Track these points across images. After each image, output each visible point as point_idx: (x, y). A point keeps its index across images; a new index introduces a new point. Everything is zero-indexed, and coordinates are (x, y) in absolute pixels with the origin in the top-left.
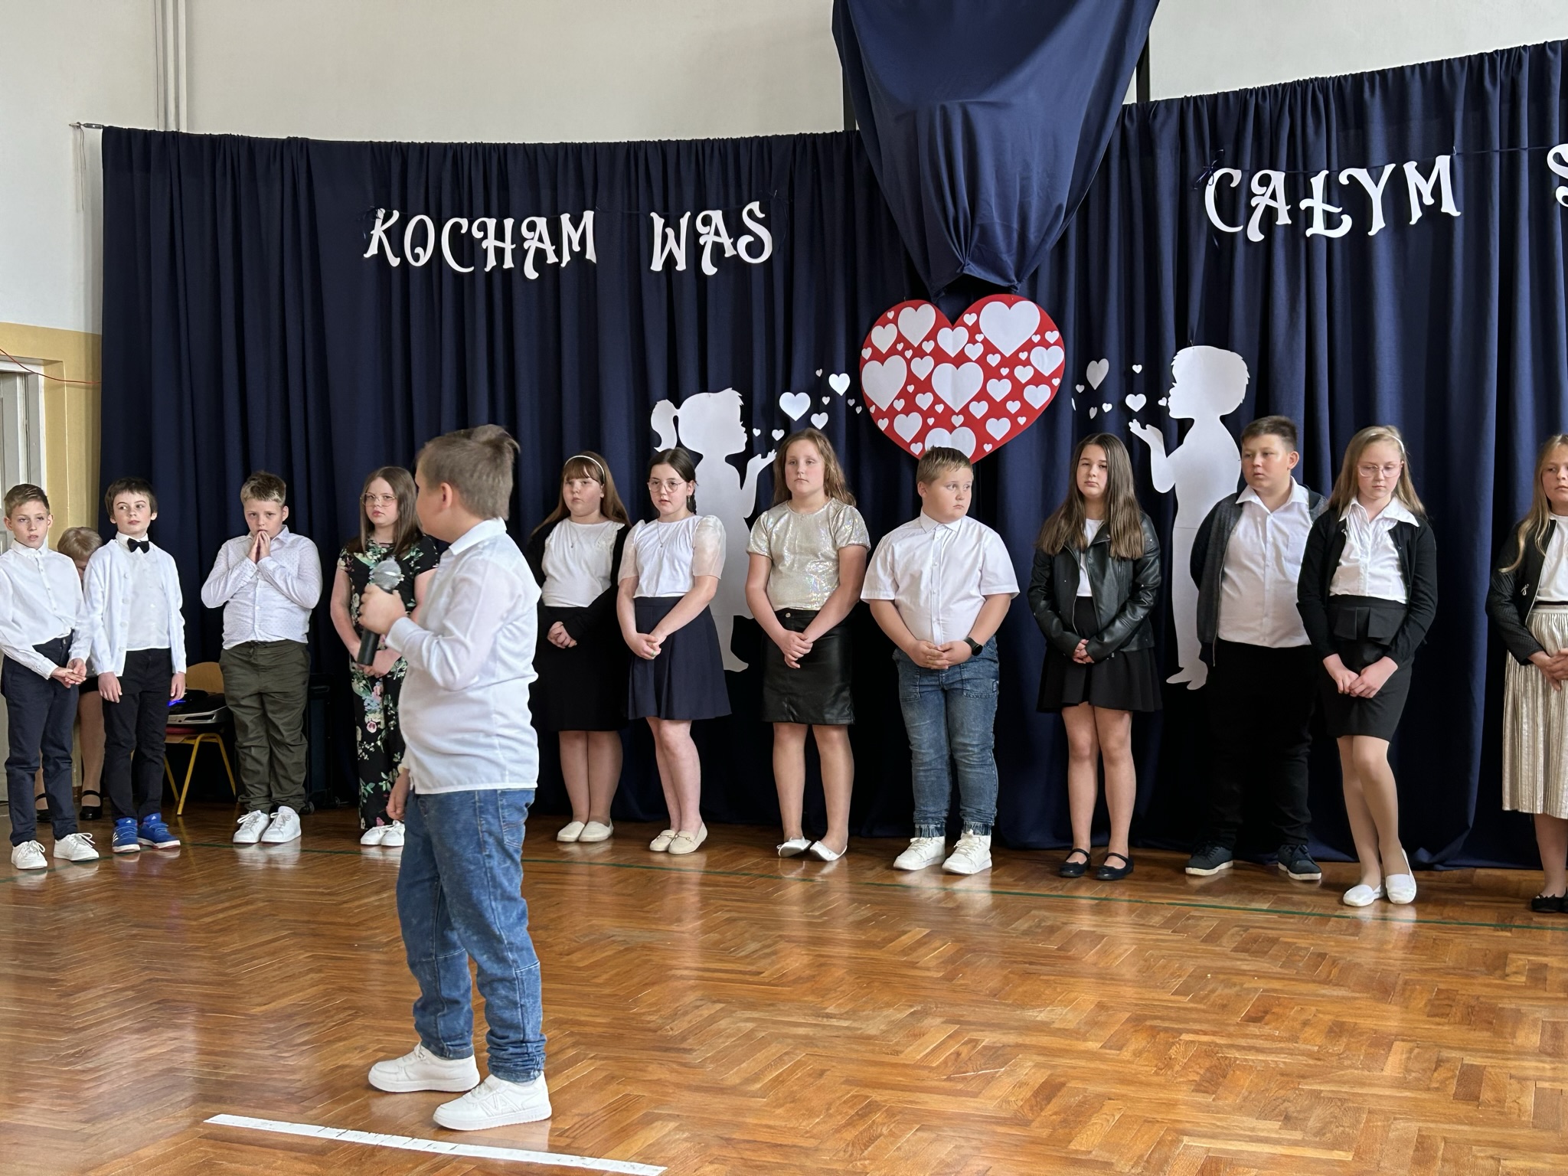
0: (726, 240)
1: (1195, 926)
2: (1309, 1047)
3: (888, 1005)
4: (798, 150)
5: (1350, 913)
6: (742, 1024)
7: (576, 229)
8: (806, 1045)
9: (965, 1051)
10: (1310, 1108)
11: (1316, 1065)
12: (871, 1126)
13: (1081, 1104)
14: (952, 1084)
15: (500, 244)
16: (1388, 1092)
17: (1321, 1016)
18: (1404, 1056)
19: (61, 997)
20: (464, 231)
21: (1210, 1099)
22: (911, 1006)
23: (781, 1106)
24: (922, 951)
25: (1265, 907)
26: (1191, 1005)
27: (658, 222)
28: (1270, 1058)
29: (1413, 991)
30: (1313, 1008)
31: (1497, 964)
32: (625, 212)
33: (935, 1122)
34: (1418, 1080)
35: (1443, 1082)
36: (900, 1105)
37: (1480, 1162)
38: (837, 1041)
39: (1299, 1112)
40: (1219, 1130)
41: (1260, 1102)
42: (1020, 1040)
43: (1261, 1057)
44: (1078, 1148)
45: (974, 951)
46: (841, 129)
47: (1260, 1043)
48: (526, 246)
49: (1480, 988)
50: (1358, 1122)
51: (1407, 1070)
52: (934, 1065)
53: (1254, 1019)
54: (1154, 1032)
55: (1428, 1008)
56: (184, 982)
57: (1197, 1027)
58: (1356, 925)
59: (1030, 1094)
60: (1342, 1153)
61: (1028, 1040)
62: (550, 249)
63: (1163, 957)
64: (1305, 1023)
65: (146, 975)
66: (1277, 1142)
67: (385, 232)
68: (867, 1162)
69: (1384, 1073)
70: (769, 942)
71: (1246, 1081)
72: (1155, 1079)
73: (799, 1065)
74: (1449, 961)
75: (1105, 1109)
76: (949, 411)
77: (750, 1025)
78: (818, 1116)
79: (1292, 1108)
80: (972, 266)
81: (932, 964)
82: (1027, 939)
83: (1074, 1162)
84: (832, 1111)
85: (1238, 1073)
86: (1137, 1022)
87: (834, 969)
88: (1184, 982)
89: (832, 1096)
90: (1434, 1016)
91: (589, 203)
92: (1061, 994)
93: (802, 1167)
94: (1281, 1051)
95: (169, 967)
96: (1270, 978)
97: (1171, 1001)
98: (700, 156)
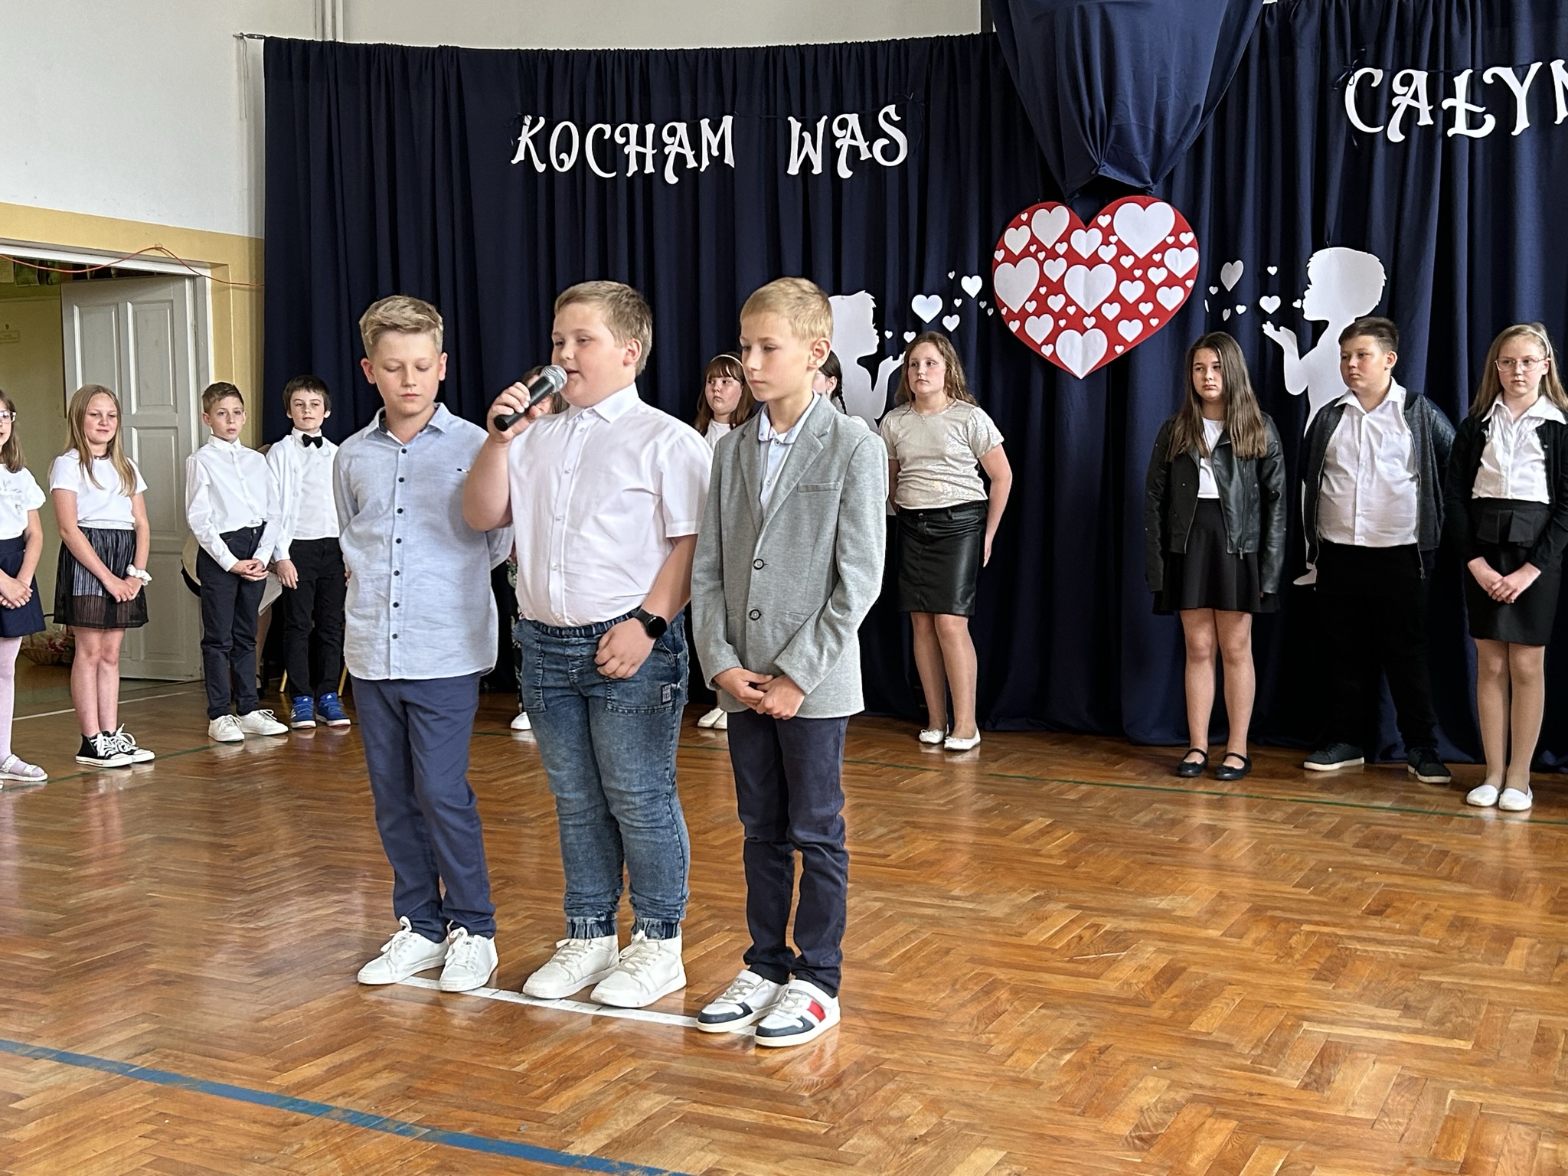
0: (862, 144)
1: (1315, 823)
2: (1429, 940)
3: (1013, 889)
4: (935, 51)
5: (1472, 812)
6: (869, 903)
7: (715, 135)
8: (932, 925)
9: (1087, 934)
10: (1430, 999)
11: (1437, 958)
12: (995, 1003)
13: (1203, 987)
14: (1074, 965)
15: (641, 149)
16: (1509, 986)
17: (1442, 910)
18: (1525, 951)
19: (233, 861)
20: (607, 137)
21: (1328, 987)
22: (1034, 892)
23: (909, 980)
24: (1046, 839)
25: (1388, 805)
26: (1312, 897)
27: (796, 126)
28: (1390, 950)
29: (1536, 889)
30: (1435, 904)
32: (764, 117)
33: (1060, 1000)
34: (1539, 974)
35: (1564, 977)
36: (1023, 983)
38: (963, 922)
39: (1419, 1001)
40: (1339, 1017)
41: (1379, 991)
42: (1141, 926)
43: (1382, 949)
44: (1198, 1028)
45: (1097, 840)
46: (978, 31)
47: (1381, 935)
48: (666, 151)
50: (1478, 1012)
51: (1529, 964)
52: (1057, 947)
53: (1378, 913)
54: (1274, 922)
55: (1550, 907)
56: (347, 849)
57: (1317, 918)
58: (1480, 825)
59: (1150, 978)
60: (1462, 1043)
61: (1148, 926)
62: (689, 154)
63: (1284, 851)
64: (1427, 918)
65: (312, 843)
66: (1397, 1030)
67: (532, 138)
68: (992, 1036)
69: (1506, 967)
70: (895, 827)
71: (1366, 971)
72: (1276, 966)
73: (925, 943)
75: (1225, 994)
76: (1081, 314)
77: (878, 905)
78: (944, 991)
79: (1412, 998)
80: (1108, 167)
81: (1055, 852)
82: (1149, 831)
83: (1194, 1042)
84: (957, 987)
85: (1358, 962)
86: (1257, 912)
87: (959, 855)
88: (1306, 876)
89: (959, 973)
90: (1560, 913)
91: (728, 107)
92: (1182, 883)
93: (928, 1038)
94: (1402, 943)
95: (333, 836)
96: (1393, 873)
97: (1291, 893)
98: (838, 60)
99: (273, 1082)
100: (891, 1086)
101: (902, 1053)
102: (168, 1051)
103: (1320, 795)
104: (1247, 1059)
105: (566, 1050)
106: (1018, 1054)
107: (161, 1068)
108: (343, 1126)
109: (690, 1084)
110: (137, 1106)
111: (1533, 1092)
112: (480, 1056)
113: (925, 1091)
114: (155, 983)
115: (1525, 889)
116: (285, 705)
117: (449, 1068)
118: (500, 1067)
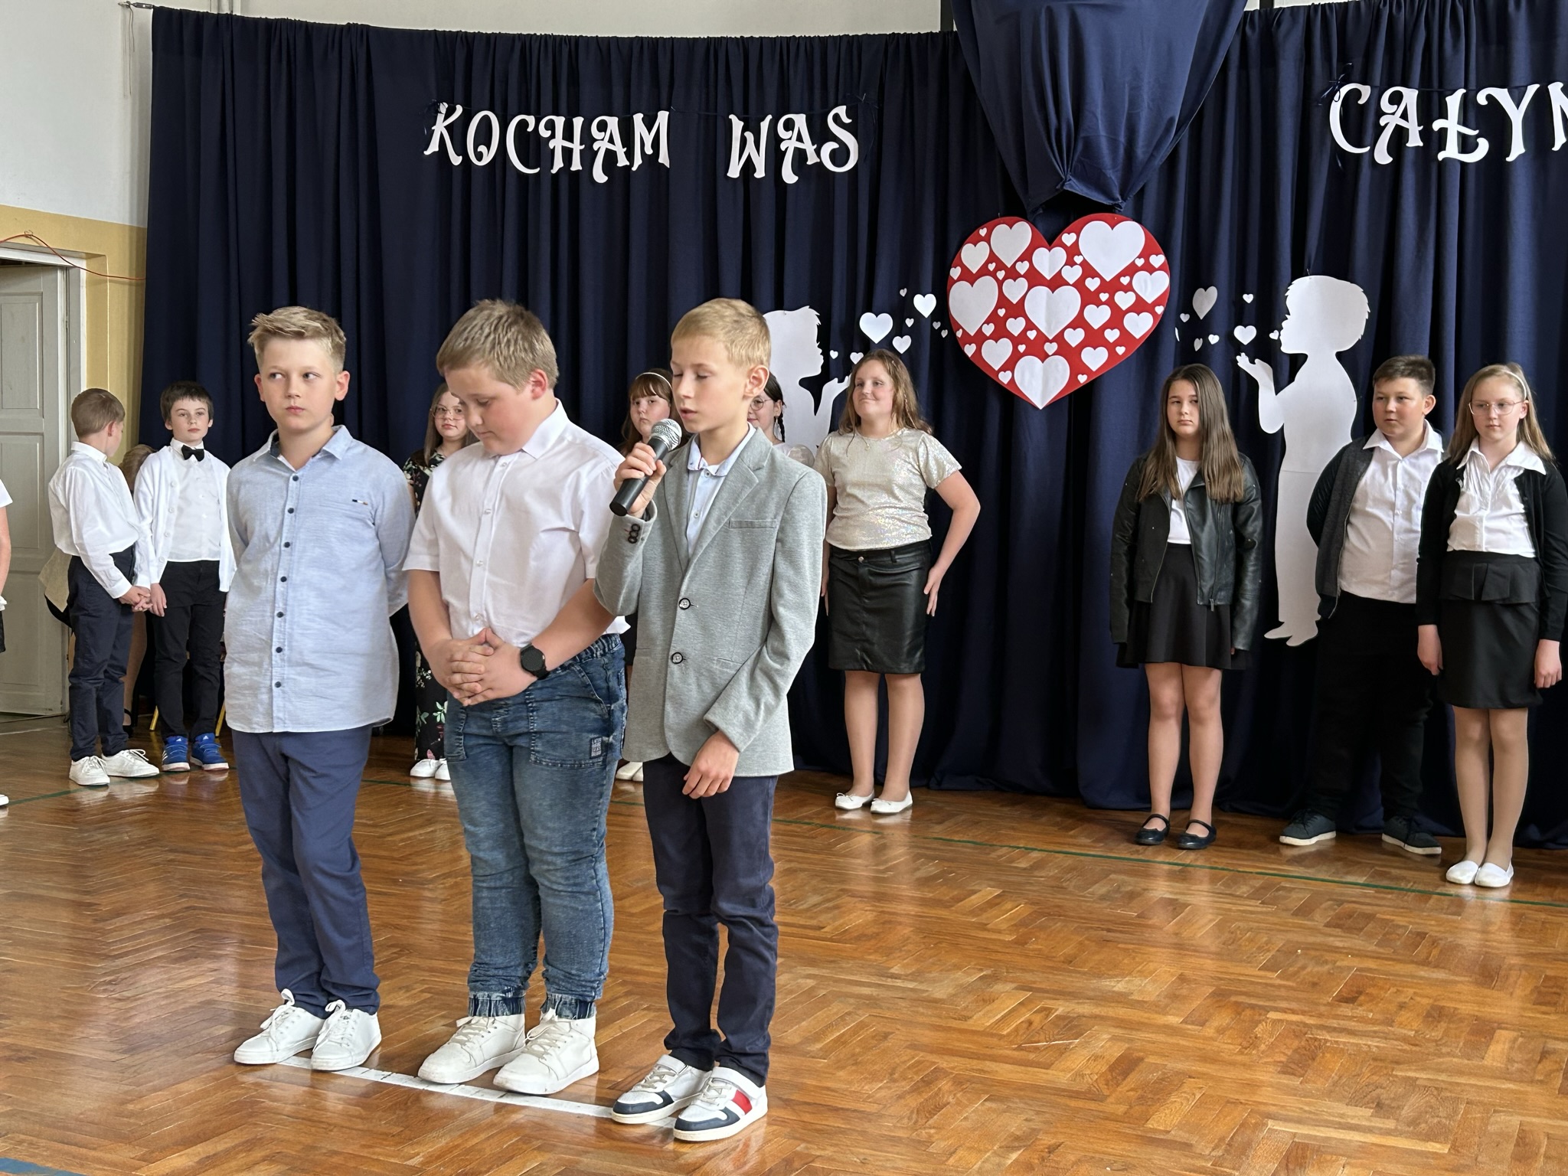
0: (809, 147)
1: (1286, 898)
2: (1404, 1031)
3: (957, 967)
4: (891, 49)
5: (1453, 890)
6: (799, 981)
7: (649, 131)
8: (869, 1006)
9: (1037, 1019)
10: (1405, 1096)
11: (1411, 1051)
12: (937, 1094)
13: (1161, 1080)
14: (1022, 1053)
15: (568, 144)
16: (1488, 1083)
17: (1418, 999)
18: (1507, 1046)
19: (96, 921)
20: (530, 129)
21: (1296, 1082)
22: (981, 970)
23: (843, 1068)
24: (994, 912)
25: (1362, 880)
26: (1280, 982)
27: (737, 125)
28: (1364, 1041)
29: (1519, 976)
30: (1411, 991)
32: (703, 113)
33: (1007, 1092)
34: (1521, 1071)
35: (1548, 1075)
36: (967, 1073)
38: (903, 1004)
39: (1393, 1099)
40: (1307, 1115)
41: (1351, 1088)
42: (1097, 1011)
43: (1353, 1040)
44: (1155, 1126)
45: (1049, 914)
46: (937, 29)
47: (1352, 1025)
48: (595, 147)
50: (1455, 1112)
51: (1510, 1060)
52: (1005, 1033)
53: (1349, 999)
54: (1238, 1008)
55: (1534, 996)
56: (223, 911)
57: (1284, 1005)
58: (1459, 903)
59: (1104, 1069)
60: (1438, 1146)
61: (1104, 1011)
62: (619, 149)
63: (1250, 929)
64: (1402, 1006)
65: (185, 902)
66: (1369, 1130)
67: (448, 128)
68: (932, 1131)
69: (1485, 1062)
70: (830, 895)
71: (1336, 1065)
72: (1239, 1058)
73: (862, 1026)
74: (1558, 946)
75: (1185, 1088)
76: (1042, 338)
77: (811, 983)
78: (882, 1081)
79: (1384, 1095)
80: (1074, 182)
81: (1004, 926)
82: (1105, 904)
83: (1151, 1141)
84: (896, 1076)
85: (1328, 1055)
86: (1220, 997)
87: (899, 927)
88: (1273, 957)
89: (897, 1060)
90: (1541, 1004)
91: (664, 102)
92: (1140, 964)
93: (863, 1133)
94: (1374, 1035)
95: (207, 895)
96: (1367, 956)
97: (1257, 977)
98: (785, 57)
101: (832, 1149)
102: (22, 1137)
104: (1207, 1161)
105: (467, 1140)
106: (960, 1153)
107: (12, 1156)
112: (371, 1147)
114: (8, 1059)
115: (1507, 977)
116: (156, 745)
117: (335, 1160)
118: (392, 1160)
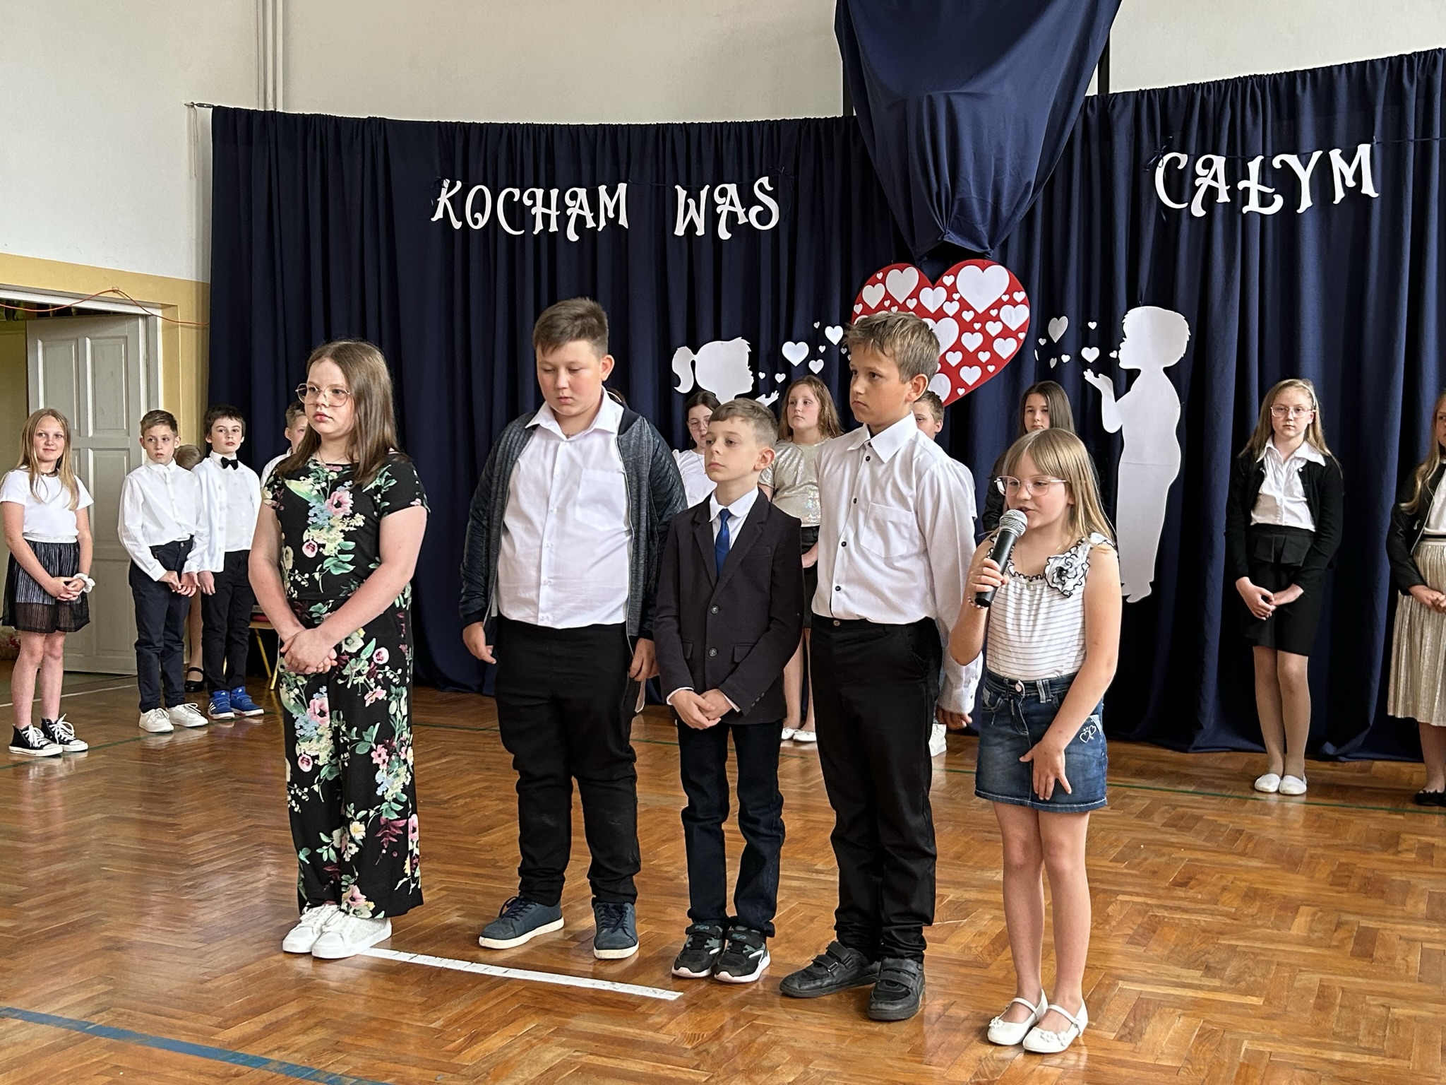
0: (740, 211)
1: (1129, 805)
2: (1226, 909)
4: (803, 133)
7: (611, 199)
8: (798, 896)
10: (1228, 960)
11: (1233, 924)
15: (546, 211)
16: (1295, 948)
17: (1238, 883)
18: (1309, 918)
19: (178, 838)
20: (516, 199)
21: (1141, 950)
25: (1191, 789)
26: (1126, 871)
27: (682, 194)
28: (1194, 917)
29: (1317, 863)
30: (1231, 877)
31: (1391, 842)
32: (654, 185)
34: (1321, 939)
35: (1341, 941)
37: (1373, 1009)
38: (826, 893)
39: (1218, 963)
40: (1150, 977)
41: (1184, 954)
42: (980, 896)
43: (1186, 916)
45: (942, 820)
46: (840, 115)
47: (1185, 904)
48: (569, 212)
49: (1375, 862)
50: (1268, 972)
51: (1311, 930)
53: (1183, 885)
55: (1330, 879)
56: (280, 828)
57: (1130, 889)
58: (1266, 808)
59: (988, 942)
60: (1255, 999)
61: (986, 896)
62: (588, 214)
63: (1102, 829)
64: (1224, 889)
66: (1199, 987)
67: (451, 199)
69: (1292, 932)
71: (1173, 936)
73: (793, 911)
74: (1350, 839)
79: (1211, 960)
80: (952, 235)
85: (1166, 929)
87: (822, 832)
88: (1121, 852)
89: (821, 938)
90: (1338, 885)
91: (623, 176)
94: (1203, 911)
95: (267, 816)
96: (1195, 850)
97: (1108, 867)
98: (719, 137)
99: (216, 1038)
100: (763, 1039)
102: (122, 1010)
103: (1133, 780)
105: (477, 1008)
107: (116, 1025)
108: (280, 1076)
109: (587, 1039)
110: (94, 1060)
111: (1315, 1042)
112: (401, 1013)
113: (792, 1043)
114: (109, 949)
115: (1308, 863)
117: (374, 1024)
118: (419, 1024)
